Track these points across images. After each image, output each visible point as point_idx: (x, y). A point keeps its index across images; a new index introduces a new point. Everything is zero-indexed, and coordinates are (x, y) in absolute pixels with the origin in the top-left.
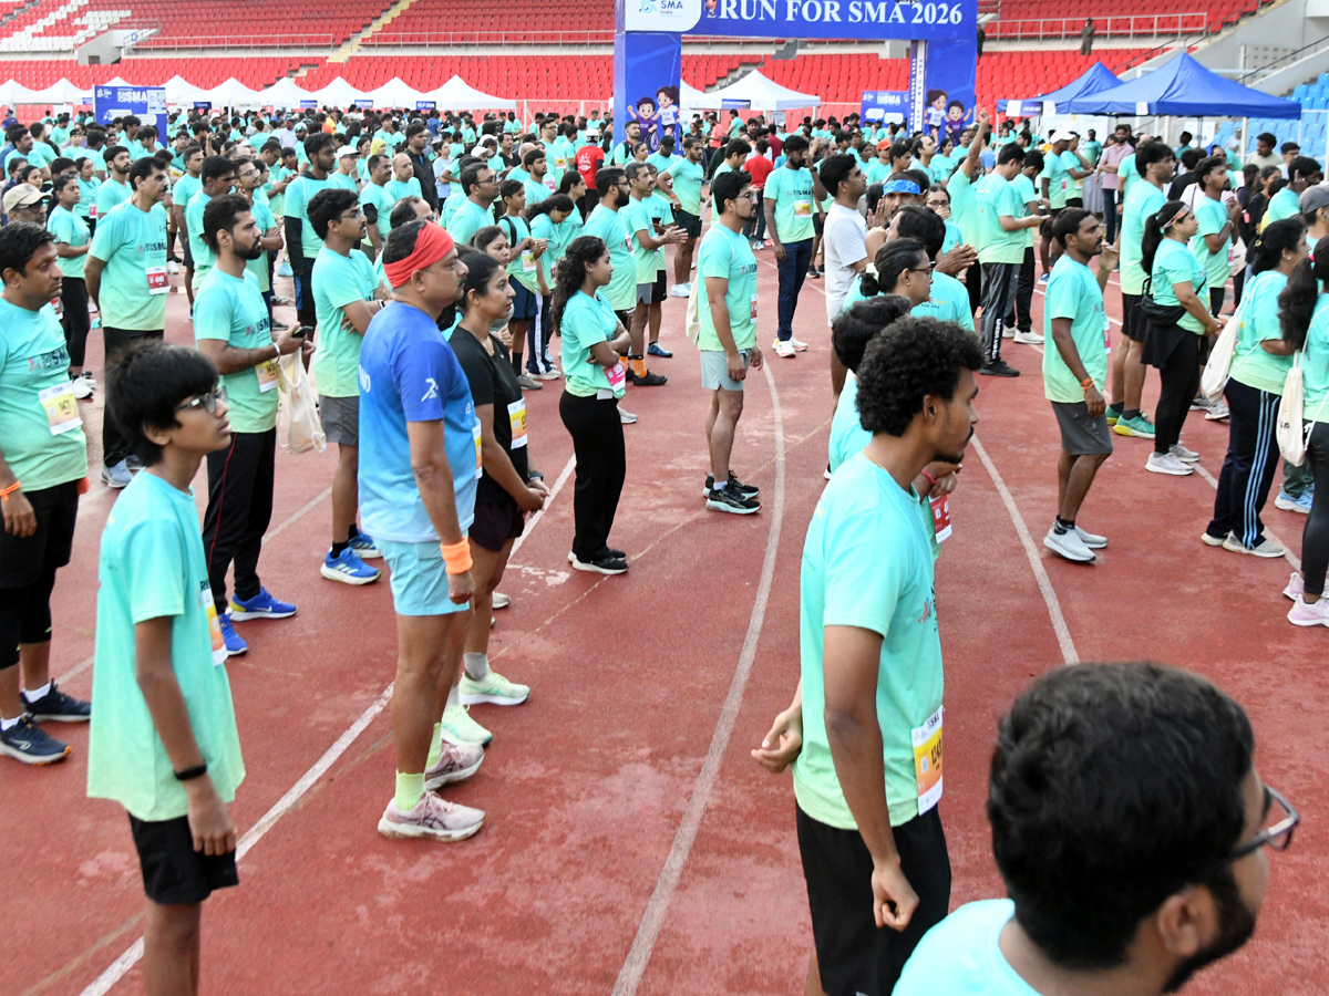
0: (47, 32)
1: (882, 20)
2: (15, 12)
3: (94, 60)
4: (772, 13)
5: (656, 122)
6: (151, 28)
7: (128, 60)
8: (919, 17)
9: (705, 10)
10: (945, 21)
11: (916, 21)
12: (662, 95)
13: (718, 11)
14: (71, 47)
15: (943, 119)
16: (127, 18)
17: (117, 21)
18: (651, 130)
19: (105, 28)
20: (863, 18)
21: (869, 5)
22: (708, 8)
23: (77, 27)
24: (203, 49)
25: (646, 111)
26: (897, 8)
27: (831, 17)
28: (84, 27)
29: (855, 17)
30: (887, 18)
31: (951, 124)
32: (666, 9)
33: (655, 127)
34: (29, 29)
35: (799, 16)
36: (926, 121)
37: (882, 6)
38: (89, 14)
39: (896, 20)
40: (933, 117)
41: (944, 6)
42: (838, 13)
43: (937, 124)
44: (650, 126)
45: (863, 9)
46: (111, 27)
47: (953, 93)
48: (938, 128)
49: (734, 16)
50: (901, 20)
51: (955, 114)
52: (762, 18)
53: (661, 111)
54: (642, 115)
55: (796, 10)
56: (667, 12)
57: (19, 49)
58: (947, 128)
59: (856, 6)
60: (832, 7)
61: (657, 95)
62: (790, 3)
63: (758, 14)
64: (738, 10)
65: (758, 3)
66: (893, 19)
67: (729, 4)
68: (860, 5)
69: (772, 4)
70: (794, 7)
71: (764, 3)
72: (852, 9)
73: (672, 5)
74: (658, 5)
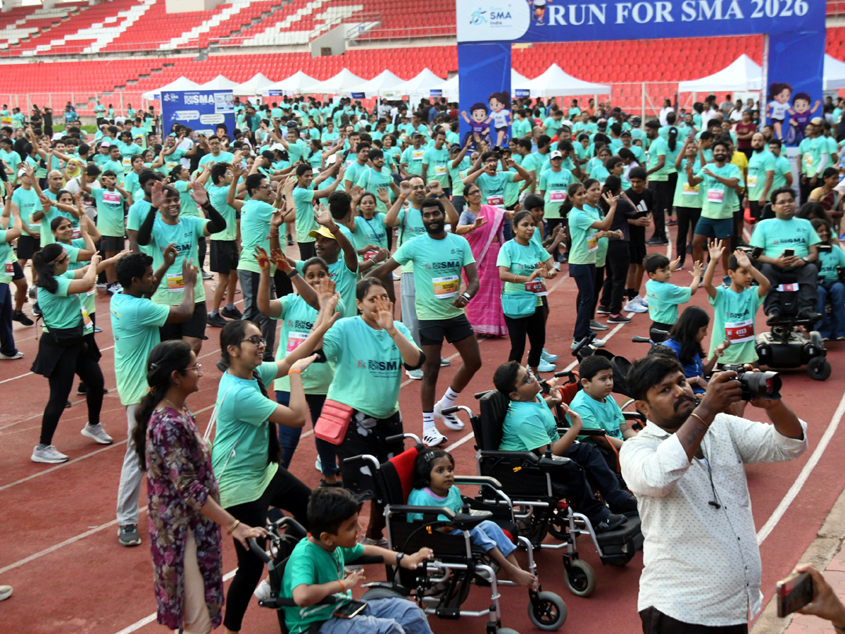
0: (295, 27)
1: (718, 16)
2: (273, 10)
3: (326, 51)
4: (602, 18)
5: (488, 125)
6: (375, 20)
7: (351, 51)
8: (760, 11)
9: (534, 18)
10: (789, 13)
11: (756, 15)
12: (494, 101)
13: (546, 18)
14: (307, 41)
15: (786, 112)
16: (359, 12)
17: (350, 15)
19: (339, 21)
20: (698, 16)
21: (703, 3)
22: (536, 17)
23: (317, 22)
24: (413, 39)
25: (479, 117)
26: (734, 5)
28: (322, 22)
29: (688, 16)
30: (724, 13)
31: (796, 117)
32: (495, 20)
33: (488, 130)
34: (279, 25)
35: (629, 19)
36: (768, 115)
37: (718, 3)
38: (330, 9)
39: (733, 15)
40: (775, 111)
42: (671, 13)
43: (781, 117)
44: (484, 130)
45: (697, 8)
46: (344, 21)
47: (799, 86)
48: (781, 122)
49: (563, 22)
50: (739, 15)
51: (801, 107)
52: (591, 23)
53: (493, 115)
54: (475, 119)
55: (626, 13)
56: (497, 23)
57: (266, 44)
58: (792, 121)
59: (689, 5)
60: (664, 8)
61: (489, 100)
62: (620, 6)
63: (587, 19)
64: (566, 16)
65: (587, 9)
66: (730, 15)
67: (557, 11)
68: (693, 3)
69: (601, 9)
70: (624, 10)
71: (593, 8)
72: (685, 7)
73: (501, 15)
74: (487, 16)
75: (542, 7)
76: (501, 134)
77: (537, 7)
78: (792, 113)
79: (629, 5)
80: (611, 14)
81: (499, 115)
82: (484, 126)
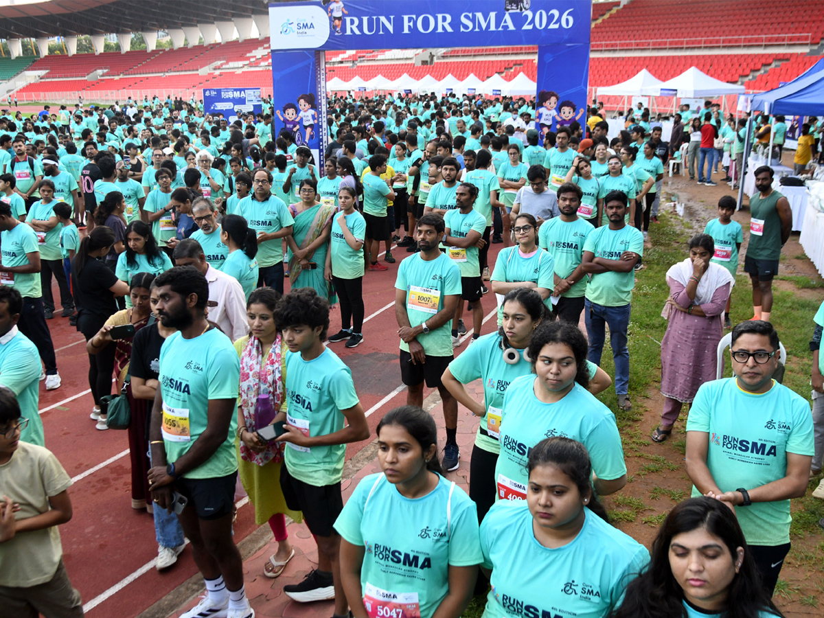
1: (493, 28)
3: (425, 63)
4: (390, 28)
5: (298, 123)
9: (333, 28)
10: (556, 26)
11: (526, 27)
12: (302, 101)
13: (344, 29)
15: (554, 118)
18: (295, 129)
20: (474, 27)
21: (479, 15)
22: (335, 27)
25: (290, 115)
26: (507, 17)
27: (444, 28)
29: (466, 27)
30: (497, 26)
32: (301, 31)
33: (298, 127)
35: (414, 29)
36: (538, 120)
37: (492, 15)
39: (506, 27)
40: (544, 117)
41: (556, 13)
42: (451, 24)
43: (549, 123)
44: (295, 126)
45: (473, 20)
47: (565, 94)
48: (549, 127)
49: (357, 32)
50: (512, 27)
51: (567, 114)
52: (381, 33)
53: (302, 114)
54: (287, 117)
55: (411, 24)
56: (302, 33)
59: (467, 17)
60: (444, 19)
61: (298, 101)
62: (406, 18)
63: (378, 30)
64: (360, 27)
65: (378, 20)
66: (503, 27)
67: (352, 22)
68: (470, 15)
69: (389, 20)
70: (409, 22)
71: (383, 19)
72: (463, 20)
73: (305, 26)
74: (295, 26)
75: (339, 19)
76: (309, 130)
77: (335, 18)
78: (559, 119)
79: (414, 16)
80: (398, 24)
81: (306, 114)
82: (294, 123)
